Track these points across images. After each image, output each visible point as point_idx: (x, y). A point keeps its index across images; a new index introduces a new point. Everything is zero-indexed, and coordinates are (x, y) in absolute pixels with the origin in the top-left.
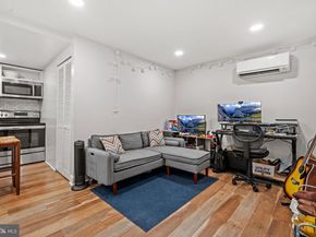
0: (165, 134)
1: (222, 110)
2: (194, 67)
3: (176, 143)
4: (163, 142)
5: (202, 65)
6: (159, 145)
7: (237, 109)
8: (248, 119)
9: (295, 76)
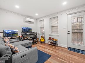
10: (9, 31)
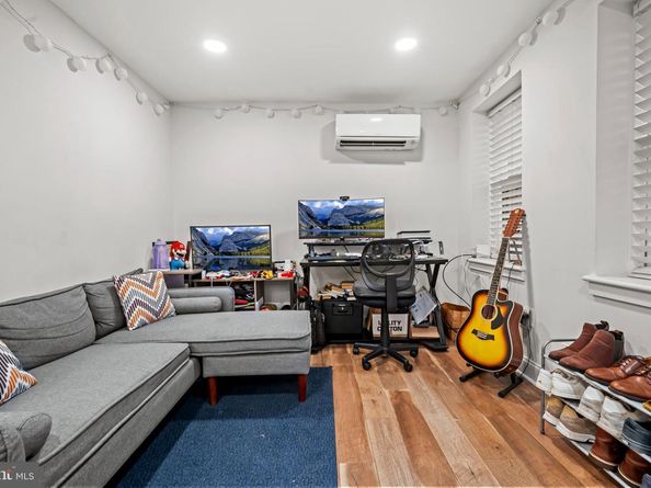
0: (171, 282)
1: (306, 213)
2: (231, 105)
3: (214, 301)
4: (170, 306)
5: (253, 104)
6: (158, 317)
7: (336, 210)
8: (357, 230)
9: (419, 159)
10: (221, 230)
